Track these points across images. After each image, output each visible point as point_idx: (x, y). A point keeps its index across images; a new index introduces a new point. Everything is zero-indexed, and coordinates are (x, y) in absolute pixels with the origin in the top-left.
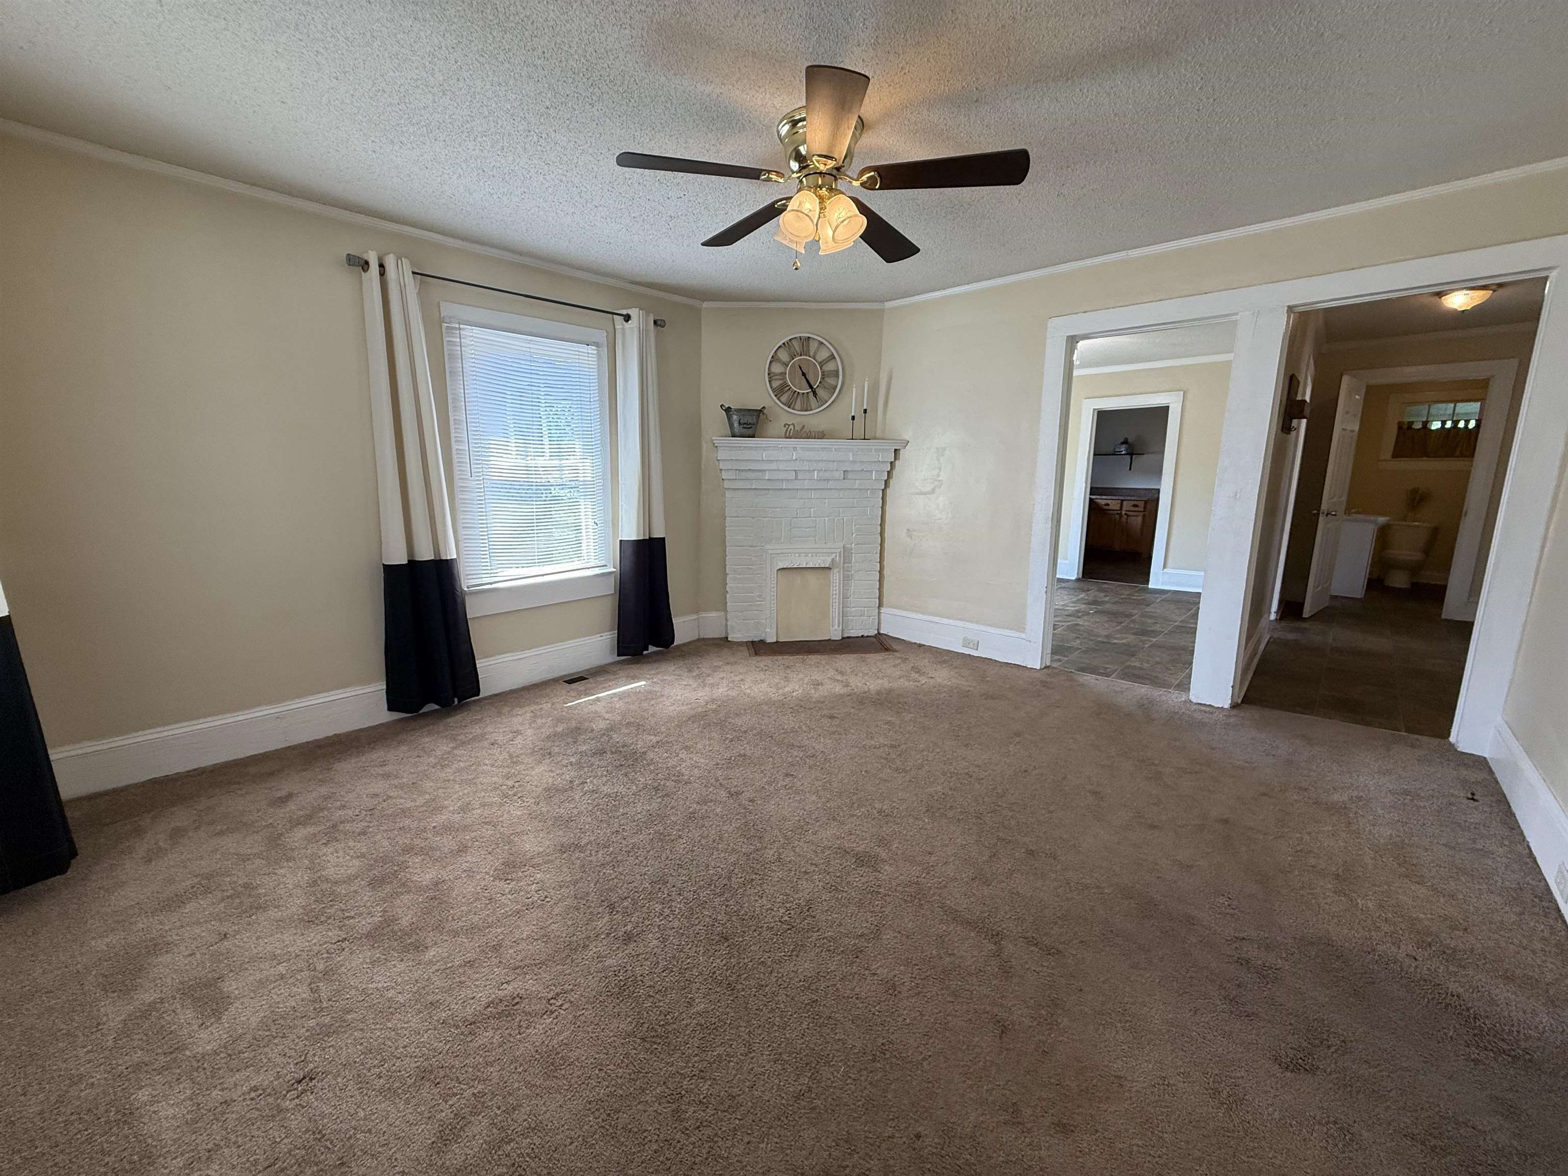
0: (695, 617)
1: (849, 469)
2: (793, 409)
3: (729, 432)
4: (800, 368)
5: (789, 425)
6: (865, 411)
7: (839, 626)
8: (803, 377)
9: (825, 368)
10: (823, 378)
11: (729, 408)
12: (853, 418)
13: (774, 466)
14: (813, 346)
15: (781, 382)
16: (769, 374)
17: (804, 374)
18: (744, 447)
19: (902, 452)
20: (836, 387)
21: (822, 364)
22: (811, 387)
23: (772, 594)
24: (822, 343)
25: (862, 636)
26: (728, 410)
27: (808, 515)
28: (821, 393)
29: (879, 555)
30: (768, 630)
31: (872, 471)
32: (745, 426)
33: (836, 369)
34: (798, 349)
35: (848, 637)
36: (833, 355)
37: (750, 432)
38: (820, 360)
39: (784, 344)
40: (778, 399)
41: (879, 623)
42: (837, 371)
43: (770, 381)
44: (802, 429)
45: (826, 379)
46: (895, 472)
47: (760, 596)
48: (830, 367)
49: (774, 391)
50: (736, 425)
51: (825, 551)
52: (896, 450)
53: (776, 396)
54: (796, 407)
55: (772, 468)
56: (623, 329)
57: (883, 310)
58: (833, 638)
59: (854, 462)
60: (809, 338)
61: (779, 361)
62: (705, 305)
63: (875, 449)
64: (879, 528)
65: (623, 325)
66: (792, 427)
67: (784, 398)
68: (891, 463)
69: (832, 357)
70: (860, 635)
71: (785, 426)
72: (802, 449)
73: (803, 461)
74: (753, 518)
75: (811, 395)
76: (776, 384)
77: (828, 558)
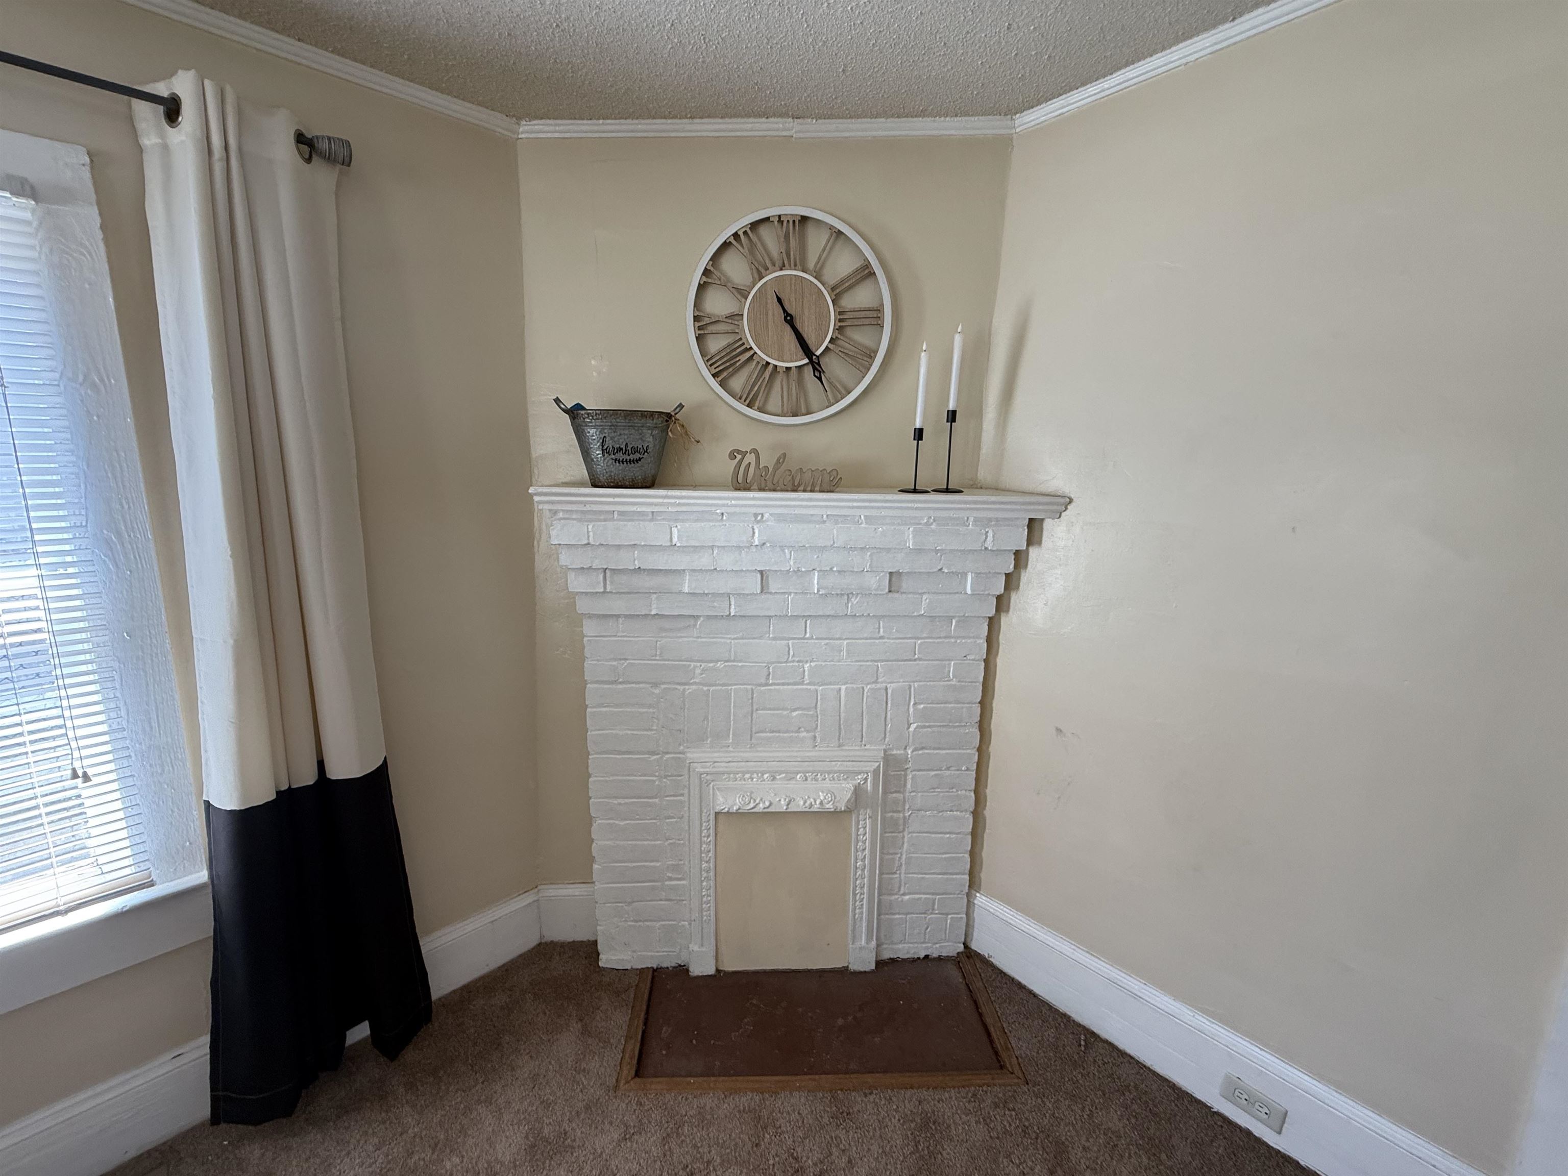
0: (529, 898)
1: (906, 569)
2: (761, 410)
3: (582, 472)
4: (779, 300)
5: (744, 454)
6: (952, 416)
7: (869, 940)
8: (788, 328)
9: (848, 302)
10: (840, 329)
11: (579, 407)
12: (919, 434)
13: (704, 561)
14: (816, 241)
15: (730, 339)
16: (696, 319)
17: (789, 319)
18: (621, 513)
19: (1048, 524)
20: (876, 352)
21: (838, 292)
22: (807, 351)
23: (704, 865)
24: (840, 233)
25: (927, 957)
26: (575, 412)
27: (798, 679)
28: (834, 366)
29: (973, 774)
30: (695, 947)
31: (965, 574)
32: (620, 456)
33: (874, 304)
34: (775, 253)
35: (893, 961)
36: (867, 266)
37: (634, 471)
38: (832, 282)
39: (736, 235)
40: (722, 384)
41: (969, 926)
42: (879, 310)
43: (699, 338)
44: (779, 463)
45: (849, 332)
46: (1025, 577)
47: (676, 868)
48: (860, 298)
49: (710, 361)
50: (597, 453)
51: (838, 766)
52: (1031, 520)
53: (714, 376)
54: (770, 407)
55: (696, 565)
56: (165, 148)
57: (1010, 138)
58: (854, 967)
59: (919, 551)
60: (804, 219)
61: (726, 284)
62: (529, 130)
63: (976, 520)
64: (977, 710)
65: (162, 136)
66: (750, 458)
67: (738, 382)
68: (1017, 553)
69: (866, 273)
70: (922, 955)
71: (732, 456)
72: (780, 518)
73: (782, 548)
74: (655, 685)
75: (809, 372)
76: (715, 345)
77: (844, 784)
